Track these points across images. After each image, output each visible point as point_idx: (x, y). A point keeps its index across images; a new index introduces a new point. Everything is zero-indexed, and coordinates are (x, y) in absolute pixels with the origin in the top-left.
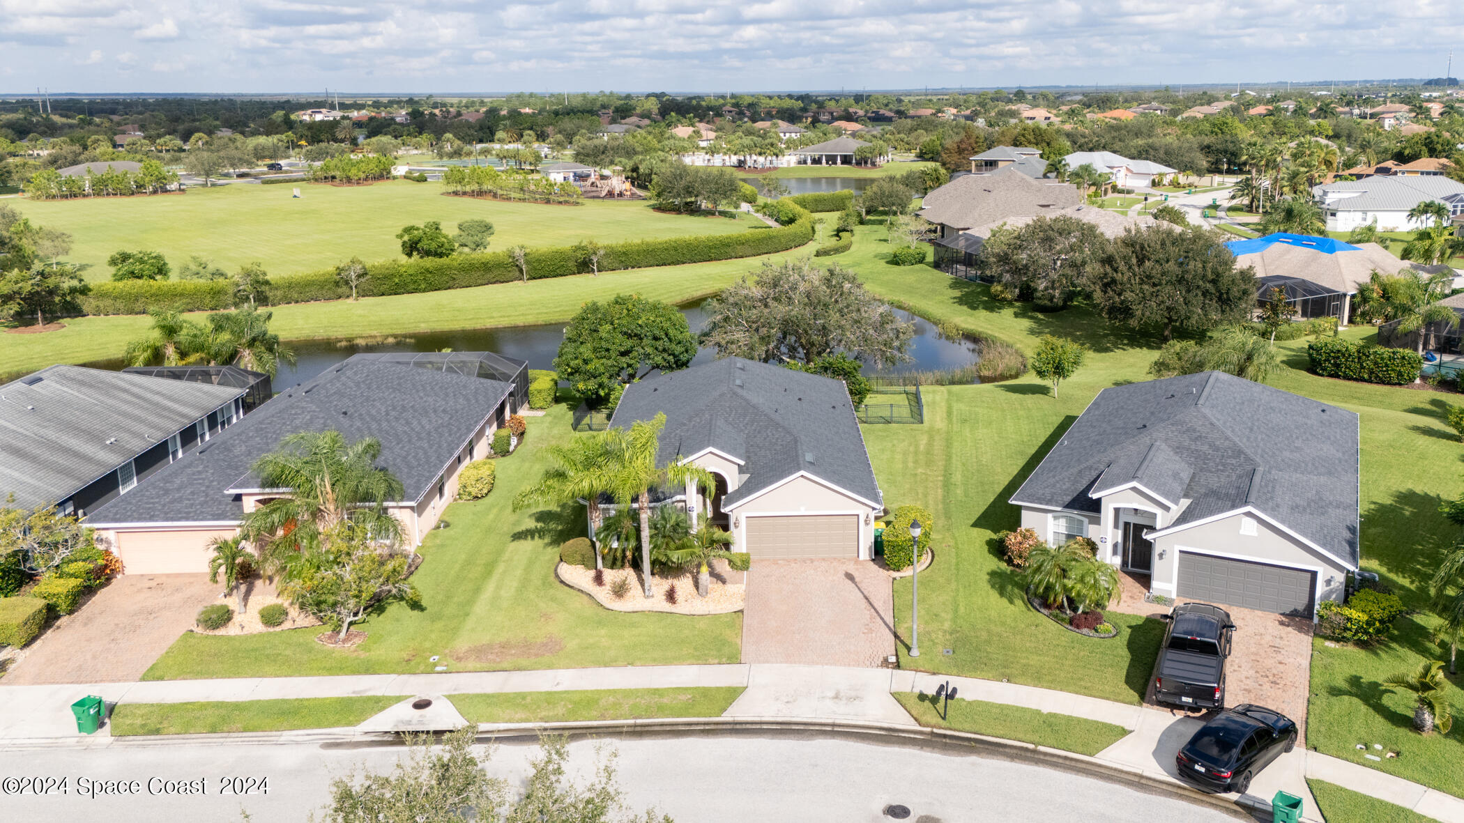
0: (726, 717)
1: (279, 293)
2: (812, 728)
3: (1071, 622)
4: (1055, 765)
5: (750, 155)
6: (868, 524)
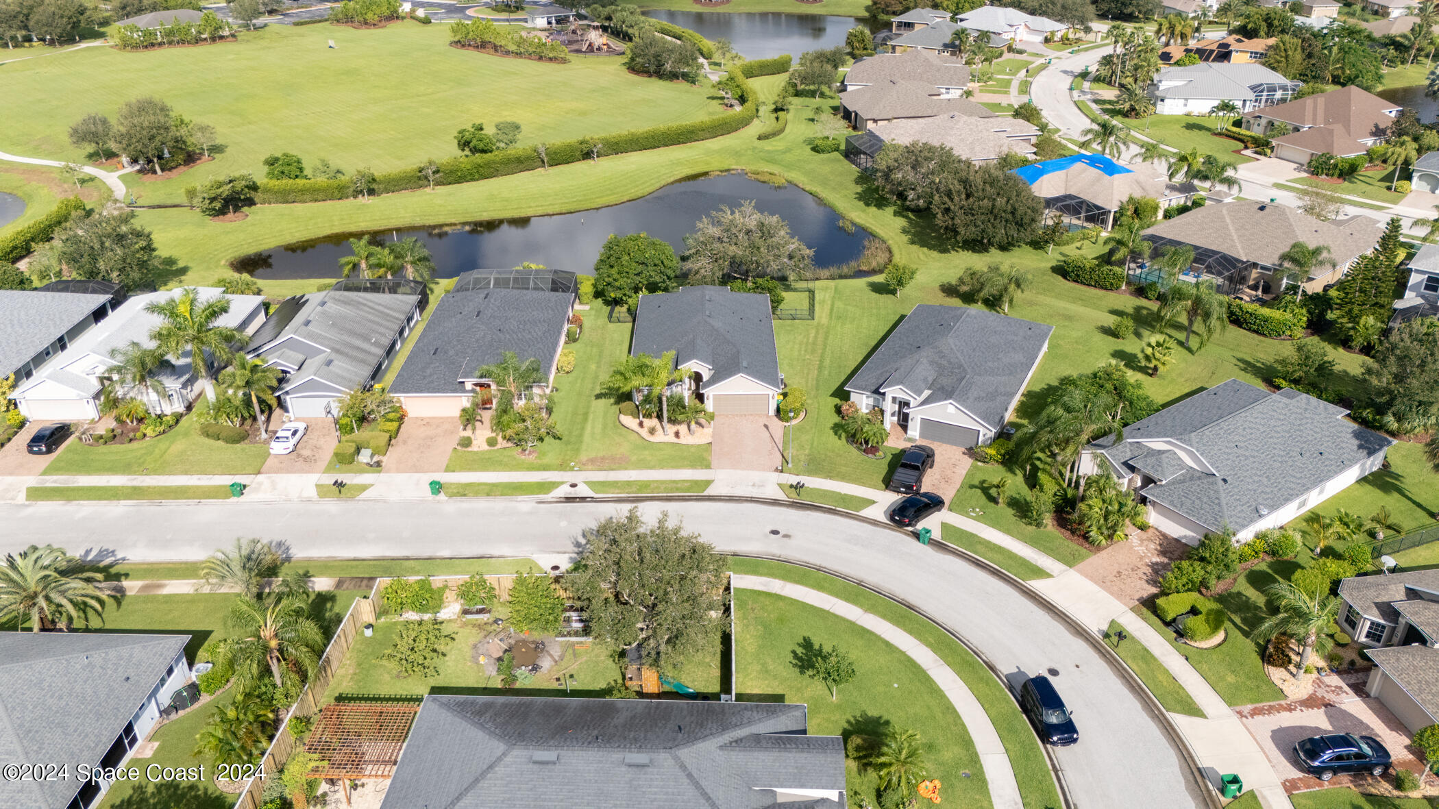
0: (705, 493)
3: (864, 451)
4: (842, 515)
6: (774, 399)
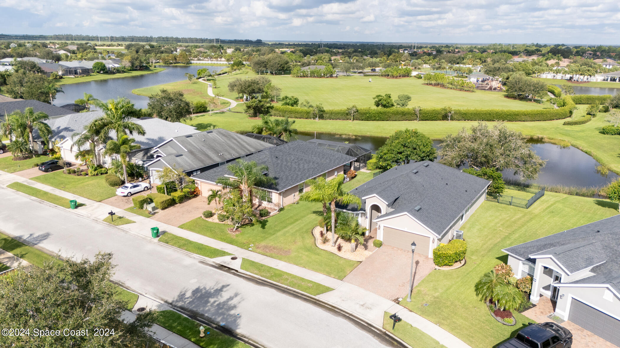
0: (317, 297)
1: (328, 115)
2: (342, 312)
3: (494, 312)
5: (576, 75)
6: (433, 243)
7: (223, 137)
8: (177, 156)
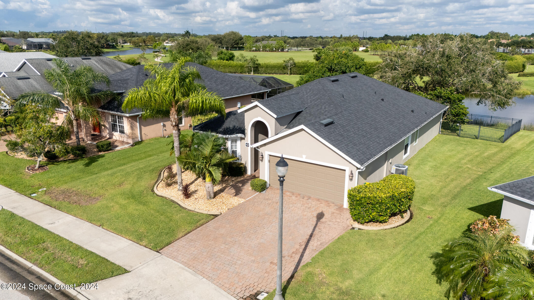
1: (263, 69)
6: (351, 180)
7: (104, 66)
8: (19, 79)
